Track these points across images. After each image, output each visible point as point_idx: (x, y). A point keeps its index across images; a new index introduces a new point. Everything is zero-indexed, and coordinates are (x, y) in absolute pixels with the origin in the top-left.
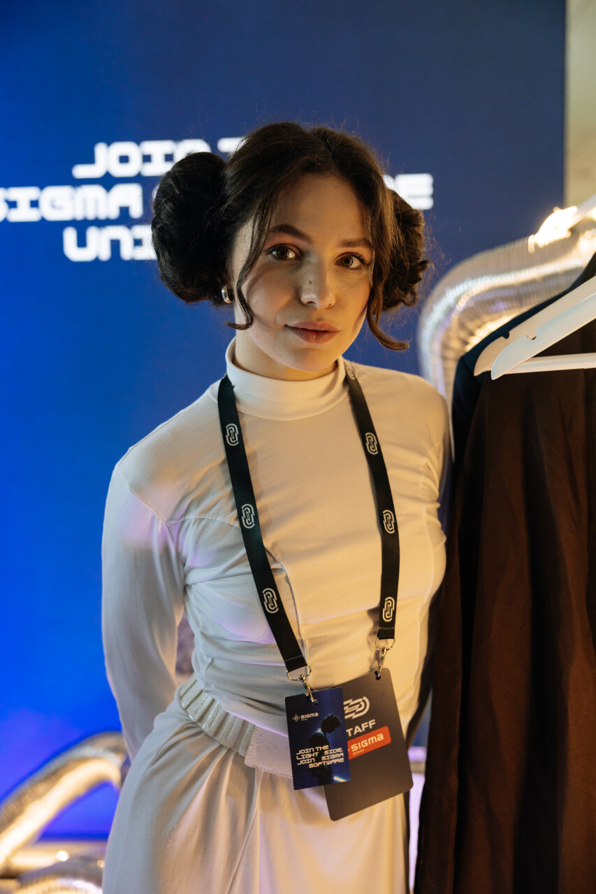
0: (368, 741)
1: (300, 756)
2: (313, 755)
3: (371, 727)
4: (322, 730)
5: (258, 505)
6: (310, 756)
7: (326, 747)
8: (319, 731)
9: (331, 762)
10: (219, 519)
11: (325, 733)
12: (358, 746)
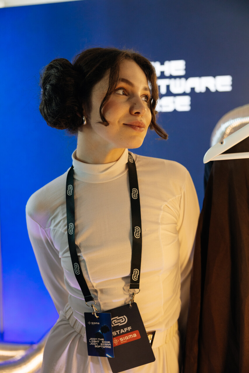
0: (128, 337)
1: (91, 341)
2: (97, 341)
3: (129, 330)
4: (101, 331)
5: (76, 224)
6: (95, 342)
7: (102, 339)
8: (100, 331)
9: (105, 347)
10: (60, 230)
11: (102, 333)
12: (123, 338)
